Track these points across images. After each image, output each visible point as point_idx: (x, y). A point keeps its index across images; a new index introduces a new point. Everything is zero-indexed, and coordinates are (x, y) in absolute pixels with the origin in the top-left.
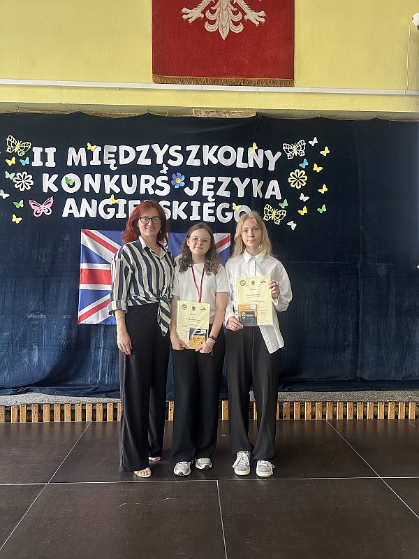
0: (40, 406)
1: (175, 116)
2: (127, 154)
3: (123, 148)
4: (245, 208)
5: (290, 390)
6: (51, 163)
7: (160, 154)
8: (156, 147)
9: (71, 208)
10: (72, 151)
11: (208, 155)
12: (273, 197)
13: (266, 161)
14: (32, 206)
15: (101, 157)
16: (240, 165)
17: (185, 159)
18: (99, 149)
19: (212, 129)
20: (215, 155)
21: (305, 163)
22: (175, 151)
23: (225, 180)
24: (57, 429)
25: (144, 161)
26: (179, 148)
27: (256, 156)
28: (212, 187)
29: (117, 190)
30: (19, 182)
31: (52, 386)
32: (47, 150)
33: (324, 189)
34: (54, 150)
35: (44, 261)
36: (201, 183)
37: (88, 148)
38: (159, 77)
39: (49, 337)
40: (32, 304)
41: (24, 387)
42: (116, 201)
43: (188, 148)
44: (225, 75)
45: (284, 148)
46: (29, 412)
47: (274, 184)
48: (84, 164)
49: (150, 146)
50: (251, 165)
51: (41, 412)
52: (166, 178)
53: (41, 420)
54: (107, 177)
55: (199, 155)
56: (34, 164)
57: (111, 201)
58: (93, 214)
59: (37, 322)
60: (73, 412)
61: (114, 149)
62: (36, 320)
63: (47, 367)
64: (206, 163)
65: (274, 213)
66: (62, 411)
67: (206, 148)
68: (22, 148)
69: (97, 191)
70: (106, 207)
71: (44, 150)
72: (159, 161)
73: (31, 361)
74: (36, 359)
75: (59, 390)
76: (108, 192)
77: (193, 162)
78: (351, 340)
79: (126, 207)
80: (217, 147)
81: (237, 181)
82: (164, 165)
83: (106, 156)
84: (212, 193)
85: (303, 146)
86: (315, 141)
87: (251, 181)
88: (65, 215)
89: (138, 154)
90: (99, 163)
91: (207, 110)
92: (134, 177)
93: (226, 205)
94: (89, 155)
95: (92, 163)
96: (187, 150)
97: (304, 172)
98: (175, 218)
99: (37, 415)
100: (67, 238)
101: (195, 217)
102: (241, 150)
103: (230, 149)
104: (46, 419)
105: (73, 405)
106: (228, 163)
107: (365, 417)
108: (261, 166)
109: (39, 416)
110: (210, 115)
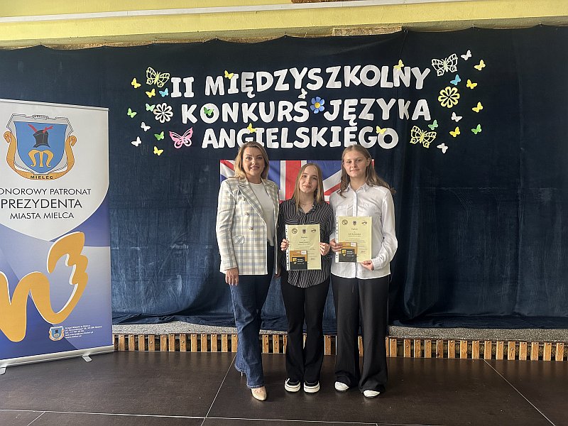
0: (188, 336)
1: (313, 36)
2: (264, 80)
3: (260, 75)
4: (390, 132)
5: (441, 326)
6: (189, 94)
7: (298, 78)
8: (294, 71)
9: (210, 139)
10: (209, 79)
11: (350, 76)
12: (421, 117)
13: (413, 80)
14: (173, 138)
15: (239, 85)
16: (385, 84)
17: (325, 82)
18: (237, 76)
19: (355, 48)
20: (358, 75)
21: (458, 79)
22: (315, 74)
23: (369, 102)
24: (204, 359)
25: (282, 87)
26: (318, 70)
27: (402, 74)
28: (354, 110)
29: (255, 118)
30: (159, 114)
31: (196, 315)
32: (185, 80)
33: (479, 107)
34: (192, 79)
35: (186, 192)
36: (342, 107)
37: (226, 77)
39: (192, 266)
40: (175, 234)
41: (169, 315)
42: (254, 130)
43: (328, 70)
45: (433, 64)
46: (177, 341)
47: (423, 103)
48: (222, 93)
49: (288, 71)
50: (397, 84)
51: (188, 341)
52: (305, 104)
53: (189, 349)
54: (245, 106)
55: (340, 77)
56: (173, 95)
57: (249, 130)
58: (231, 145)
59: (180, 252)
60: (219, 342)
61: (251, 75)
62: (179, 250)
63: (191, 296)
64: (347, 85)
65: (423, 135)
66: (209, 341)
67: (347, 68)
68: (161, 79)
70: (244, 136)
71: (182, 80)
72: (298, 85)
73: (175, 289)
74: (180, 288)
75: (203, 319)
76: (246, 121)
77: (333, 84)
78: (509, 273)
79: (264, 135)
80: (360, 66)
81: (381, 102)
82: (303, 90)
83: (244, 83)
84: (354, 117)
85: (454, 61)
86: (469, 54)
87: (397, 102)
88: (205, 146)
89: (276, 79)
90: (237, 91)
91: (348, 28)
92: (272, 104)
93: (369, 129)
94: (227, 83)
95: (230, 92)
96: (327, 72)
97: (456, 90)
98: (314, 145)
99: (184, 344)
100: (207, 169)
101: (335, 143)
102: (385, 69)
103: (374, 68)
104: (194, 349)
105: (219, 336)
106: (371, 83)
107: (529, 357)
108: (407, 84)
109: (187, 346)
110: (352, 34)
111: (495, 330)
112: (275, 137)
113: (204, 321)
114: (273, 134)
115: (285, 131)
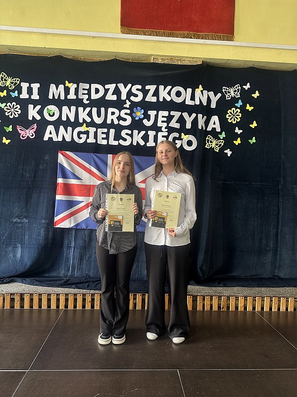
0: (22, 295)
1: (136, 62)
2: (97, 91)
3: (94, 86)
4: (191, 138)
5: (225, 286)
6: (35, 96)
7: (124, 91)
8: (121, 86)
9: (51, 133)
10: (53, 86)
11: (164, 93)
12: (214, 129)
13: (209, 100)
14: (19, 131)
15: (76, 93)
16: (189, 102)
17: (145, 96)
18: (75, 86)
19: (167, 73)
20: (169, 93)
21: (240, 103)
22: (137, 90)
23: (177, 114)
24: (35, 315)
25: (111, 97)
26: (140, 87)
27: (201, 96)
28: (165, 119)
29: (88, 120)
30: (9, 111)
31: (32, 277)
32: (32, 85)
33: (254, 125)
34: (38, 85)
35: (28, 175)
36: (157, 116)
37: (66, 85)
38: (126, 29)
39: (30, 237)
40: (16, 210)
41: (9, 277)
42: (88, 129)
43: (147, 87)
44: (180, 29)
45: (223, 90)
46: (12, 300)
47: (215, 119)
48: (62, 98)
49: (117, 86)
50: (198, 103)
51: (22, 300)
52: (128, 111)
53: (22, 306)
54: (81, 109)
55: (156, 93)
56: (22, 96)
57: (84, 128)
58: (68, 139)
59: (21, 225)
60: (49, 300)
61: (87, 86)
62: (20, 223)
63: (28, 262)
64: (161, 100)
65: (215, 142)
66: (40, 300)
67: (161, 87)
68: (12, 83)
69: (72, 120)
70: (79, 133)
71: (30, 85)
72: (124, 97)
73: (15, 256)
74: (19, 255)
75: (37, 281)
76: (81, 121)
77: (150, 98)
78: (272, 246)
79: (96, 134)
80: (171, 87)
81: (185, 115)
82: (127, 101)
83: (81, 92)
84: (165, 125)
85: (238, 89)
86: (248, 86)
87: (197, 116)
88: (46, 138)
89: (107, 91)
90: (75, 97)
91: (163, 58)
92: (103, 110)
93: (176, 135)
94: (67, 91)
95: (69, 97)
96: (146, 89)
97: (239, 111)
98: (135, 144)
99: (19, 302)
100: (47, 158)
101: (151, 143)
102: (189, 90)
103: (181, 89)
104: (27, 306)
105: (49, 295)
106: (179, 100)
107: (287, 309)
108: (205, 104)
109: (21, 303)
110: (166, 62)
111: (263, 289)
112: (104, 136)
113: (37, 283)
114: (103, 133)
115: (112, 131)
